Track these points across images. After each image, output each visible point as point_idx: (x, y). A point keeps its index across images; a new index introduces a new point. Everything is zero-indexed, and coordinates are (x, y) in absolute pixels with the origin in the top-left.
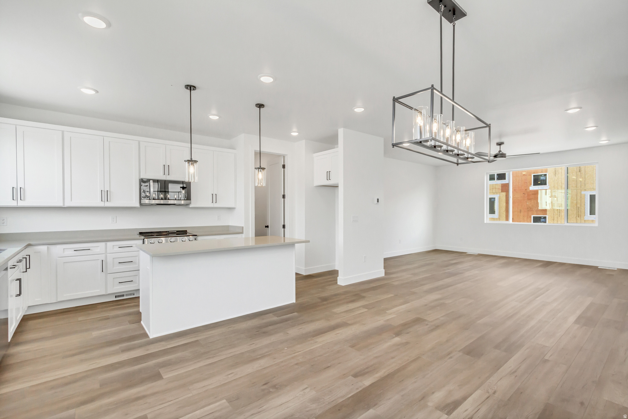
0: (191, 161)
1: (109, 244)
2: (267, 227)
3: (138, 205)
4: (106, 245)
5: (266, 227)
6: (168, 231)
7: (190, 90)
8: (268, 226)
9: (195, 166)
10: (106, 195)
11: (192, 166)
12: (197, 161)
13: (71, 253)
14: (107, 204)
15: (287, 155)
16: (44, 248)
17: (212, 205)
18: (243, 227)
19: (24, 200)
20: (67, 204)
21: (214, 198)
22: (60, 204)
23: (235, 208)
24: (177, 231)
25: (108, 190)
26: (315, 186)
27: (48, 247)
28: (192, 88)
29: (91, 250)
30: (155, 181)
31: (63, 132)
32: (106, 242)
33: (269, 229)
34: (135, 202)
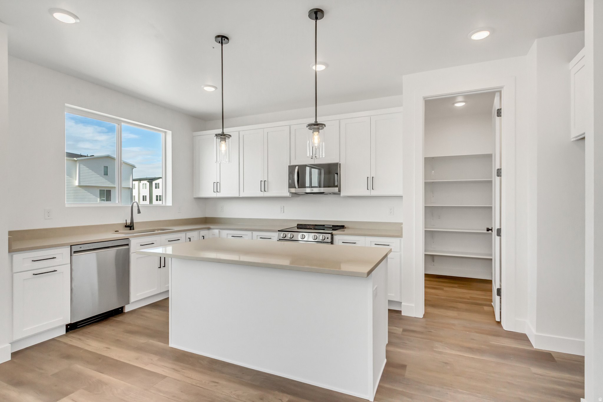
1: (255, 234)
2: (490, 230)
3: (288, 194)
4: (252, 233)
5: (488, 229)
10: (264, 185)
14: (266, 194)
15: (502, 87)
19: (220, 192)
20: (241, 196)
21: (371, 182)
22: (237, 195)
23: (402, 196)
24: (333, 226)
25: (267, 180)
26: (573, 139)
27: (219, 232)
29: (243, 237)
30: (312, 166)
32: (252, 231)
34: (285, 192)
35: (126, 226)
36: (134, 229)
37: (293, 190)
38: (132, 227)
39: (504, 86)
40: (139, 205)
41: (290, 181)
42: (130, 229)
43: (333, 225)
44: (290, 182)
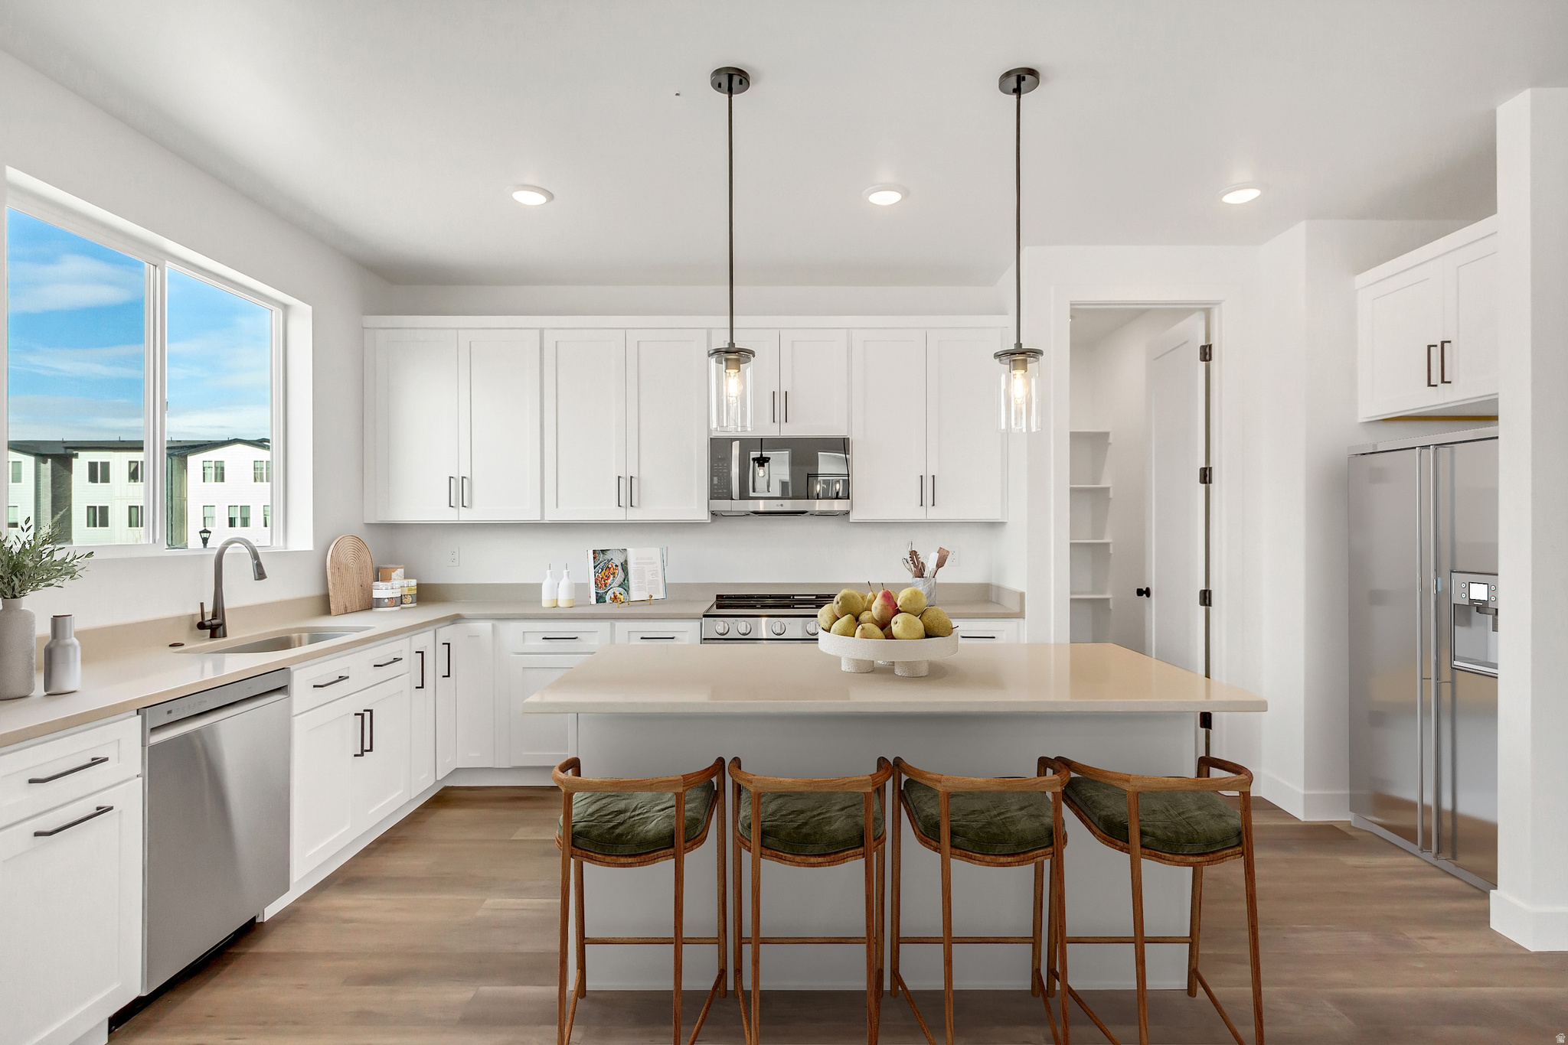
0: (733, 355)
1: (622, 626)
2: (1144, 592)
3: (704, 516)
4: (613, 627)
5: (1140, 592)
6: (794, 595)
7: (730, 91)
8: (1148, 589)
9: (748, 371)
10: (628, 489)
11: (733, 372)
12: (752, 353)
13: (536, 643)
14: (634, 515)
15: (1218, 303)
16: (485, 626)
17: (918, 514)
18: (1022, 595)
19: (471, 506)
20: (549, 517)
21: (928, 489)
22: (534, 516)
23: (1002, 524)
25: (635, 475)
26: (1360, 421)
27: (493, 625)
28: (736, 79)
29: (581, 640)
31: (542, 331)
32: (612, 621)
33: (1151, 600)
34: (697, 508)
35: (201, 626)
36: (225, 635)
37: (722, 505)
38: (221, 627)
39: (1224, 301)
40: (259, 551)
41: (715, 479)
42: (213, 636)
43: (816, 595)
44: (715, 482)
